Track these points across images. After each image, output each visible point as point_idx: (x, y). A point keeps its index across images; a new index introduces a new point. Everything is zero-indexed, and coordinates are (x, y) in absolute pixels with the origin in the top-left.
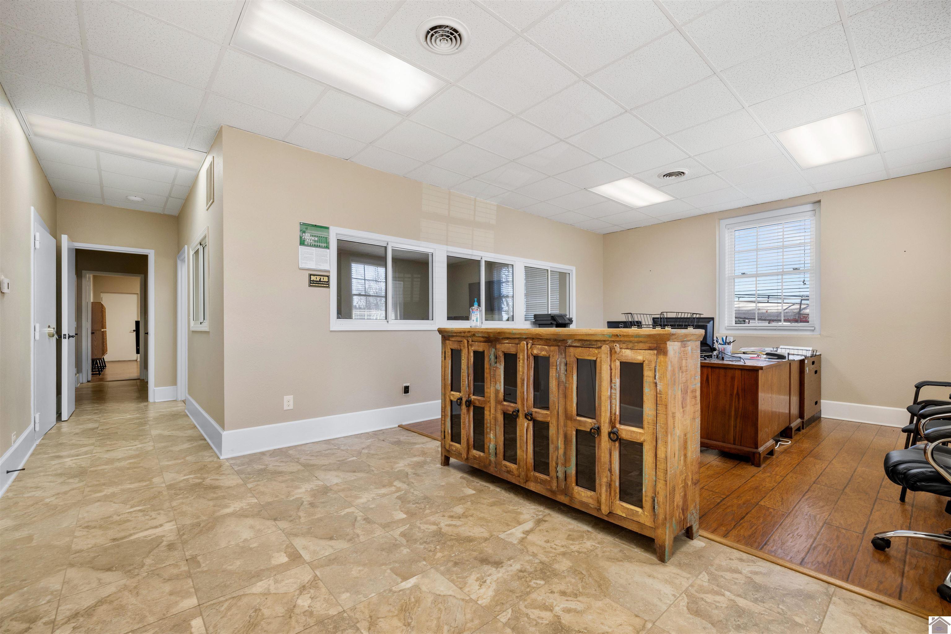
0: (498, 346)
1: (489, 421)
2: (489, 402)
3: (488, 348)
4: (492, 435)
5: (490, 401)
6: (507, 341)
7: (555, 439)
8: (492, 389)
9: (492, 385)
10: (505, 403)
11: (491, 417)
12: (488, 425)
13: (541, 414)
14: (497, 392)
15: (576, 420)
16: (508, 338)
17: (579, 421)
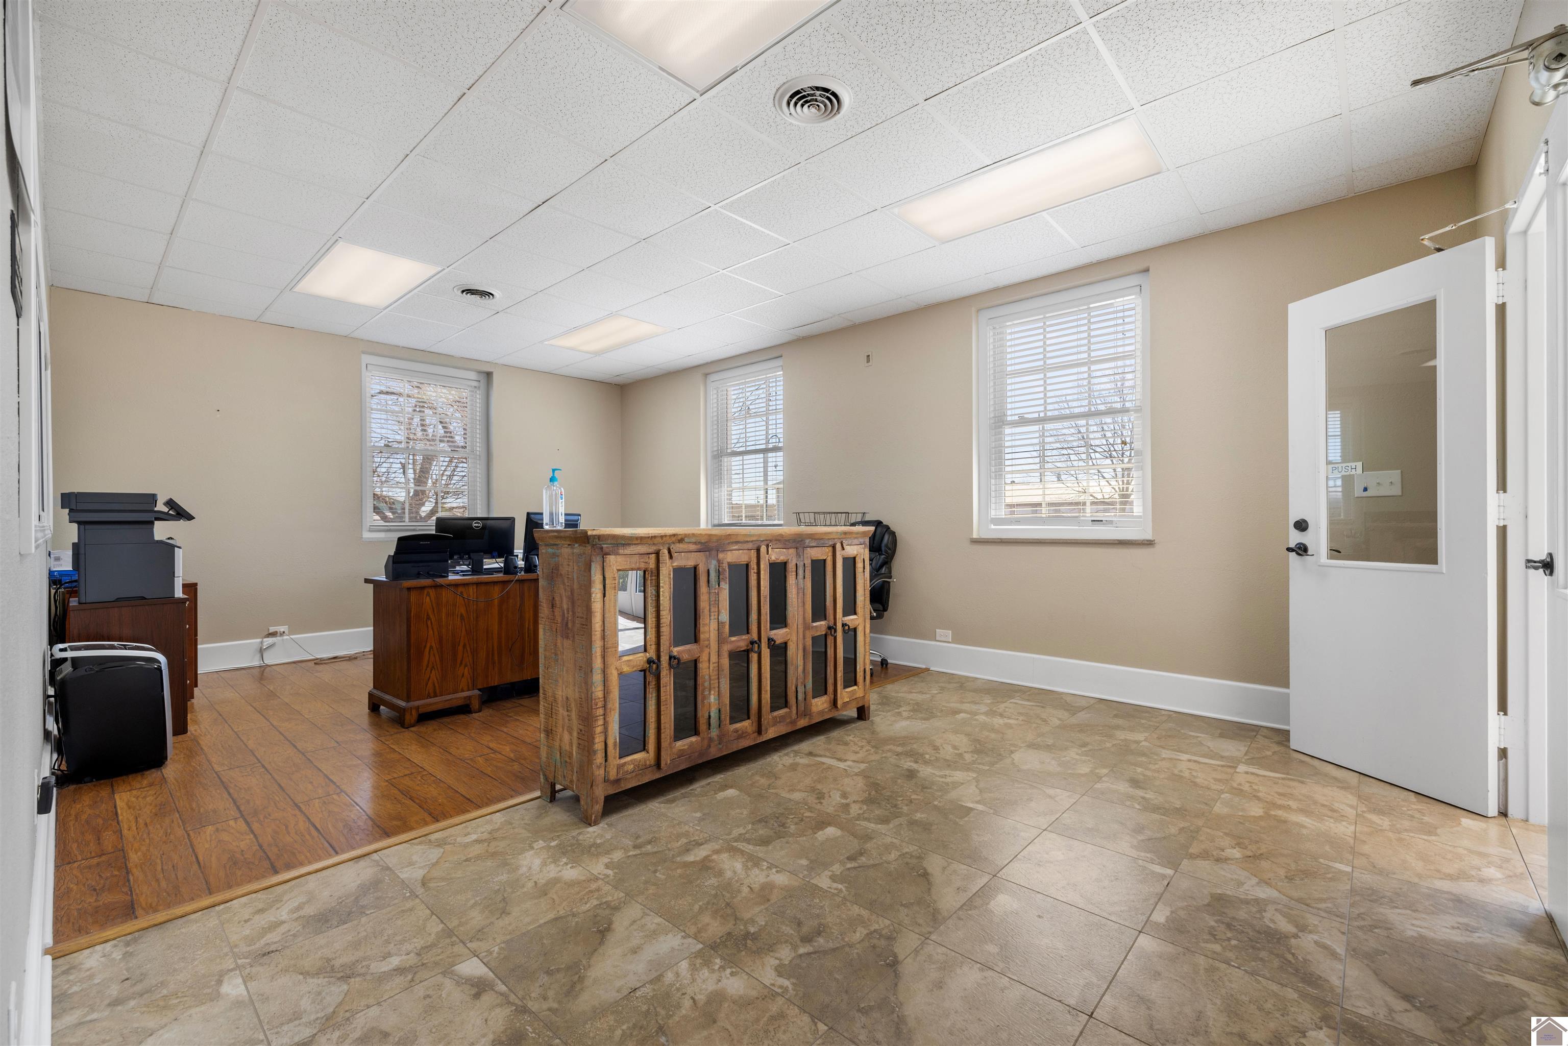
0: (721, 556)
1: (707, 677)
2: (707, 647)
3: (704, 559)
4: (712, 697)
5: (709, 644)
6: (736, 547)
7: (795, 657)
8: (714, 625)
9: (712, 618)
10: (733, 639)
11: (711, 668)
12: (707, 684)
13: (779, 635)
14: (720, 624)
15: (813, 627)
16: (737, 542)
17: (816, 627)
